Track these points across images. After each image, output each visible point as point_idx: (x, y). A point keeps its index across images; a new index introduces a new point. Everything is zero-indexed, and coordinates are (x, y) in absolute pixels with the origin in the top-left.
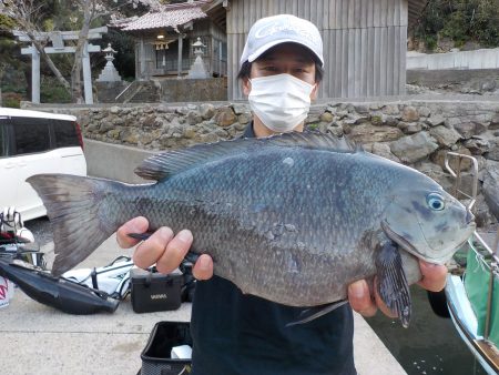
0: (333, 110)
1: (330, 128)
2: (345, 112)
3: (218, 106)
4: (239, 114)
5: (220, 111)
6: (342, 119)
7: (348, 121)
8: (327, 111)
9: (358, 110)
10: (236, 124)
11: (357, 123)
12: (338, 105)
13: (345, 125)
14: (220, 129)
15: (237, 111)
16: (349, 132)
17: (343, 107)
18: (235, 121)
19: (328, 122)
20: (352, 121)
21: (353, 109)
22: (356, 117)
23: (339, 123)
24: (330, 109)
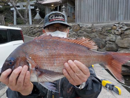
0: (117, 25)
1: (115, 32)
2: (122, 26)
3: (74, 24)
4: (81, 27)
5: (74, 26)
6: (120, 28)
7: (123, 29)
8: (114, 25)
9: (126, 25)
10: (80, 31)
11: (126, 30)
12: (118, 23)
13: (122, 31)
14: (74, 33)
15: (80, 26)
16: (124, 33)
17: (121, 24)
18: (80, 29)
19: (115, 30)
20: (124, 29)
21: (124, 24)
22: (126, 28)
23: (120, 30)
24: (116, 25)
